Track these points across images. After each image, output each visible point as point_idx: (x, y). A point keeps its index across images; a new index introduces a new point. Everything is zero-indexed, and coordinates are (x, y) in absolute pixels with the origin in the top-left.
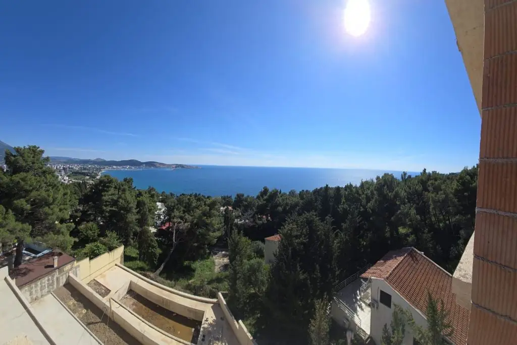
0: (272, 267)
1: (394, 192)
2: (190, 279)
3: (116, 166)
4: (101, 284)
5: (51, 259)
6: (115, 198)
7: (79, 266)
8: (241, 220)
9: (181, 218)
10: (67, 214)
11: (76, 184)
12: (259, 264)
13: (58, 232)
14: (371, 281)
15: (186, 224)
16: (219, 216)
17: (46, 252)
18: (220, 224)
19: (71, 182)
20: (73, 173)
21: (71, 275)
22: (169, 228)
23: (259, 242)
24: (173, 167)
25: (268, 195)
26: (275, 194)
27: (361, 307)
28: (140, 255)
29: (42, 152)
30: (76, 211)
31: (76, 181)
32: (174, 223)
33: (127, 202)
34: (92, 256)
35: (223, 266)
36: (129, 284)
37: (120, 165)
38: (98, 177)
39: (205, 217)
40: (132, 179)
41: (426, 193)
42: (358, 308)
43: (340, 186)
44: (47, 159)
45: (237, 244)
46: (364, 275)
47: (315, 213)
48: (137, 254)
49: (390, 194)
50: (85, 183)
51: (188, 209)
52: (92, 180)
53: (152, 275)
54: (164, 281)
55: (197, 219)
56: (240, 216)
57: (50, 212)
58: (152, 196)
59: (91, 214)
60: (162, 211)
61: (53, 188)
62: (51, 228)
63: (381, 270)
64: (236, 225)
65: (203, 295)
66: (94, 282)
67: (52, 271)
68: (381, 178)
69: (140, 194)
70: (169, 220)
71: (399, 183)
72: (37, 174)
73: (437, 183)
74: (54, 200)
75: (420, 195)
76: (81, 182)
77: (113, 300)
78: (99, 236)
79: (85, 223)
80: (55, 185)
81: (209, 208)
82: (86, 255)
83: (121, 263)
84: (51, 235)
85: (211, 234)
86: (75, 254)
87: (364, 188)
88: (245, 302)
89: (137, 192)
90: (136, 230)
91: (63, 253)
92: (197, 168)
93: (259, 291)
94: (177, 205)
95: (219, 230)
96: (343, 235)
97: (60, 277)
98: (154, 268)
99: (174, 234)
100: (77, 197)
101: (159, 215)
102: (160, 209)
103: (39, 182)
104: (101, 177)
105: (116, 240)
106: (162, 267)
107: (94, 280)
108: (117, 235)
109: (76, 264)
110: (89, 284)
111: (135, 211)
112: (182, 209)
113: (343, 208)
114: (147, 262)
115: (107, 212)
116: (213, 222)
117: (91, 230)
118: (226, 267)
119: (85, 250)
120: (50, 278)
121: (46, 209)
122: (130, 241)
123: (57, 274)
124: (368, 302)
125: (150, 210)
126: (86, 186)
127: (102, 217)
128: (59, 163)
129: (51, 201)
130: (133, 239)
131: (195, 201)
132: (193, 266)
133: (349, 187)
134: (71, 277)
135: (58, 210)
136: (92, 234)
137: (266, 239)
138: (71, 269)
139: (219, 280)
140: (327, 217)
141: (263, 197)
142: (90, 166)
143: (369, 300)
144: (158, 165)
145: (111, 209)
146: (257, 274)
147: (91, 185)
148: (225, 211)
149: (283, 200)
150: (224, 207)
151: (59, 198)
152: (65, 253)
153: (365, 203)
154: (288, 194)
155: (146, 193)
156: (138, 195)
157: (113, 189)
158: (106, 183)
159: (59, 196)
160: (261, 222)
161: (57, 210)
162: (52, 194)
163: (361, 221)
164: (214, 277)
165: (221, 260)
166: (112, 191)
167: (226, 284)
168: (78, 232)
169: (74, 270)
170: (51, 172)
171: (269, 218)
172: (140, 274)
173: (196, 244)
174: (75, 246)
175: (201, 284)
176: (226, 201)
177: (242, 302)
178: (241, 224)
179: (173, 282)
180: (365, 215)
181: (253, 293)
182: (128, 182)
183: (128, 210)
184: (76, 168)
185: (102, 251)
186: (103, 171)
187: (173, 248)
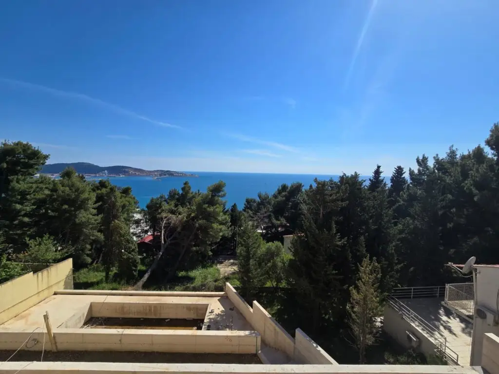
9: (173, 212)
15: (180, 217)
99: (163, 233)
106: (146, 276)
132: (191, 275)
137: (286, 236)
141: (281, 194)
144: (131, 172)
146: (275, 258)
165: (228, 269)
187: (162, 250)
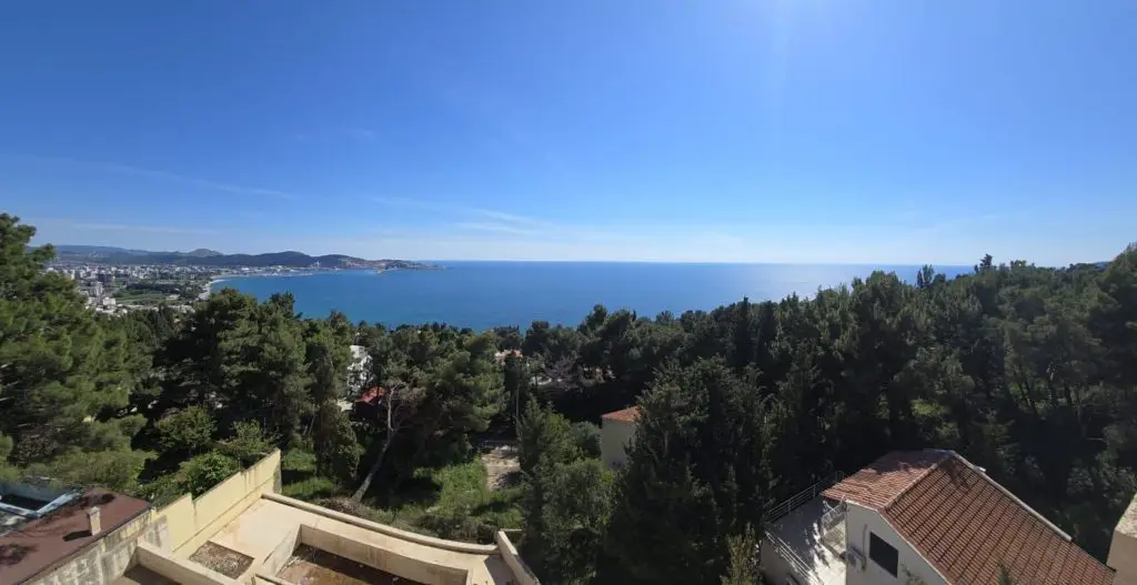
0: (621, 476)
1: (899, 317)
2: (433, 505)
3: (248, 266)
4: (226, 549)
5: (79, 516)
6: (252, 342)
7: (164, 519)
8: (544, 379)
9: (405, 377)
10: (121, 394)
11: (142, 315)
12: (592, 470)
13: (98, 444)
14: (844, 508)
15: (416, 390)
16: (494, 371)
17: (63, 499)
18: (497, 387)
19: (125, 311)
20: (128, 288)
21: (144, 544)
22: (377, 399)
23: (588, 425)
24: (380, 268)
25: (605, 323)
26: (623, 320)
27: (822, 557)
28: (318, 463)
29: (30, 231)
30: (148, 384)
31: (141, 308)
32: (388, 389)
33: (284, 350)
34: (198, 489)
35: (504, 477)
36: (297, 533)
37: (259, 266)
38: (203, 296)
39: (462, 375)
40: (290, 297)
41: (993, 320)
42: (816, 558)
43: (773, 301)
44: (47, 252)
45: (538, 430)
46: (828, 493)
47: (721, 360)
48: (313, 463)
49: (888, 321)
50: (166, 313)
51: (419, 356)
52: (188, 304)
53: (346, 503)
54: (373, 511)
55: (444, 378)
56: (542, 370)
57: (68, 394)
58: (341, 331)
59: (188, 388)
60: (362, 363)
61: (70, 329)
62: (74, 436)
63: (869, 490)
64: (535, 389)
65: (462, 538)
66: (211, 547)
67: (85, 547)
68: (864, 282)
69: (313, 329)
70: (377, 383)
71: (910, 294)
72: (16, 294)
73: (1027, 293)
74: (77, 362)
75: (972, 325)
76: (157, 309)
77: (262, 578)
78: (215, 436)
79: (174, 410)
80: (78, 322)
81: (469, 353)
82: (183, 489)
83: (275, 490)
84: (78, 454)
85: (478, 410)
86: (150, 493)
87: (824, 305)
88: (561, 549)
89: (307, 325)
90: (308, 412)
91: (115, 494)
92: (436, 267)
93: (592, 525)
94: (394, 348)
95: (493, 401)
96: (780, 405)
97: (111, 557)
98: (349, 488)
99: (389, 412)
100: (147, 349)
101: (356, 373)
102: (359, 360)
103: (25, 314)
104: (213, 295)
105: (258, 439)
106: (367, 482)
107: (209, 543)
108: (262, 426)
109: (154, 515)
110: (194, 557)
111: (301, 368)
112: (405, 357)
113: (781, 349)
114: (335, 477)
115: (233, 377)
116: (482, 383)
117: (192, 426)
118: (512, 478)
119: (179, 478)
120: (83, 562)
121: (54, 388)
122: (293, 438)
123: (101, 550)
124: (840, 550)
125: (336, 364)
126: (170, 320)
127: (220, 391)
128: (85, 261)
129: (70, 365)
130: (300, 432)
131: (436, 339)
132: (437, 478)
133: (791, 303)
134: (143, 550)
135: (93, 385)
136: (197, 436)
137: (605, 416)
138: (142, 531)
139: (498, 506)
140: (748, 367)
141: (593, 329)
142: (178, 269)
143: (841, 546)
144: (349, 263)
145: (244, 368)
146: (588, 490)
147: (184, 315)
148: (508, 359)
149: (643, 334)
150: (502, 351)
151: (93, 354)
152: (123, 493)
153: (827, 338)
154: (654, 319)
155: (326, 326)
156: (307, 332)
157: (244, 321)
158: (226, 308)
159: (94, 349)
160: (591, 382)
161: (87, 386)
162: (69, 346)
163: (819, 378)
164: (487, 501)
165: (501, 464)
166: (243, 326)
167: (516, 514)
168: (157, 434)
169: (152, 530)
170: (63, 288)
171: (610, 373)
172: (322, 504)
173: (440, 433)
174: (150, 472)
175: (455, 514)
176: (507, 339)
177: (557, 550)
178: (545, 387)
179: (390, 513)
180: (828, 364)
181: (580, 530)
182: (282, 304)
183: (285, 368)
184: (139, 274)
185: (226, 469)
186: (217, 280)
187: (389, 441)
